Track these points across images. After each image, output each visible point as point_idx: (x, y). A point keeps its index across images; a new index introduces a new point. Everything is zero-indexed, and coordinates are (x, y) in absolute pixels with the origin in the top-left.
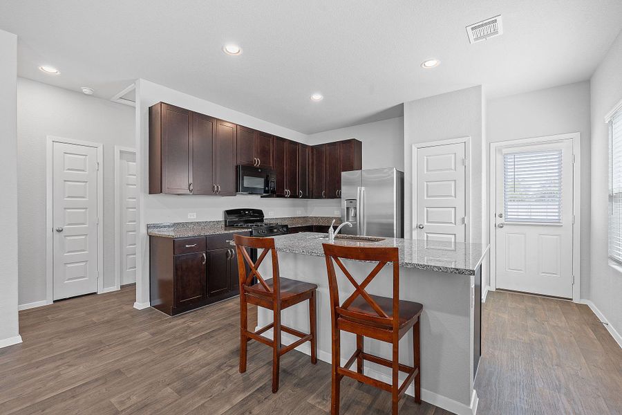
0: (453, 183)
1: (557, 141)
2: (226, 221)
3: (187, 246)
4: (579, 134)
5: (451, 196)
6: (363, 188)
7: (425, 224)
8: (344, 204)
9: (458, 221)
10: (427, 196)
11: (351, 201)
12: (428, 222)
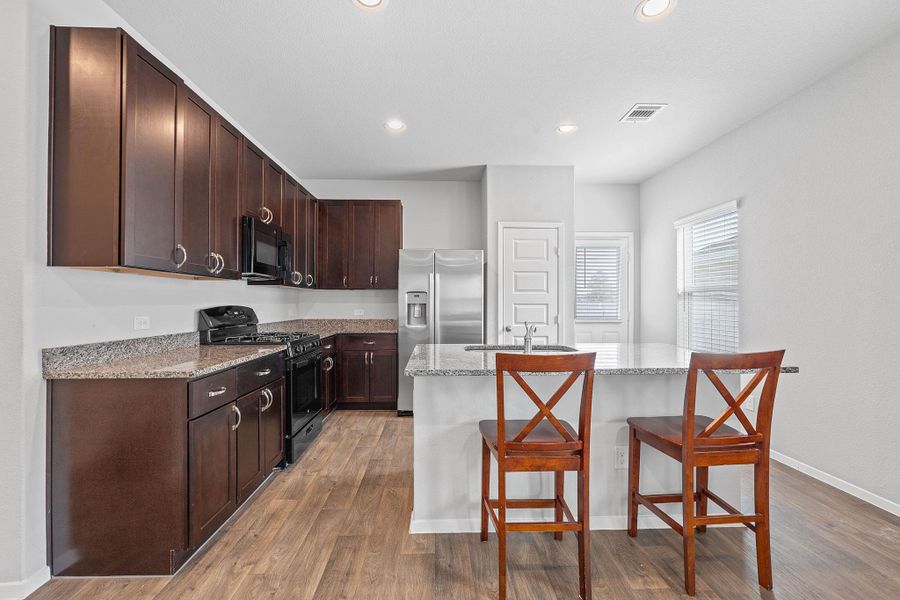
0: (545, 274)
1: (617, 238)
2: (203, 333)
3: (213, 394)
4: (632, 233)
5: (543, 290)
6: (438, 276)
7: (513, 326)
8: (404, 298)
9: (551, 320)
10: (516, 290)
11: (416, 294)
12: (516, 323)
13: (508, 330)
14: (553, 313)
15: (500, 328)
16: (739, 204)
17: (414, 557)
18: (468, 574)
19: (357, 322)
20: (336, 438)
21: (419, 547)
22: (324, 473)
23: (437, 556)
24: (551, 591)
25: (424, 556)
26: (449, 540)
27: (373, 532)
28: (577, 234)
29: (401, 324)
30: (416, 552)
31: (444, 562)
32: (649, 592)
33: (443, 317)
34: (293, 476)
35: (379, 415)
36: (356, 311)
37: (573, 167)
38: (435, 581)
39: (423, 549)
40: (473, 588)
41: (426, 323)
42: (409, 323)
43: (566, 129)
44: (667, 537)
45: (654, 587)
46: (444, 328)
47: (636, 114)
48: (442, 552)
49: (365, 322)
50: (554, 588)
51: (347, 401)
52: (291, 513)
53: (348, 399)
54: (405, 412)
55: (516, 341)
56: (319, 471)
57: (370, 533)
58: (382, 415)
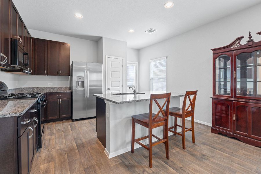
0: (119, 73)
4: (137, 63)
5: (119, 77)
6: (88, 71)
7: (110, 88)
8: (75, 79)
9: (121, 86)
10: (111, 77)
11: (80, 77)
12: (111, 87)
13: (109, 89)
14: (121, 84)
15: (107, 89)
16: (167, 58)
17: (116, 165)
18: (136, 164)
19: (49, 88)
20: (51, 134)
21: (116, 162)
22: (58, 148)
23: (123, 162)
24: (159, 160)
25: (119, 164)
26: (123, 156)
27: (96, 163)
28: (128, 62)
29: (74, 88)
30: (116, 164)
31: (127, 163)
32: (177, 152)
33: (90, 86)
34: (43, 153)
35: (64, 122)
36: (49, 84)
37: (126, 42)
38: (129, 170)
39: (117, 162)
40: (141, 167)
41: (83, 88)
42: (77, 88)
43: (131, 31)
44: (171, 138)
45: (177, 150)
46: (90, 89)
47: (150, 31)
48: (124, 161)
49: (53, 88)
50: (159, 159)
51: (50, 119)
52: (55, 168)
53: (50, 118)
54: (76, 119)
55: (111, 92)
56: (55, 148)
57: (95, 164)
58: (66, 122)
